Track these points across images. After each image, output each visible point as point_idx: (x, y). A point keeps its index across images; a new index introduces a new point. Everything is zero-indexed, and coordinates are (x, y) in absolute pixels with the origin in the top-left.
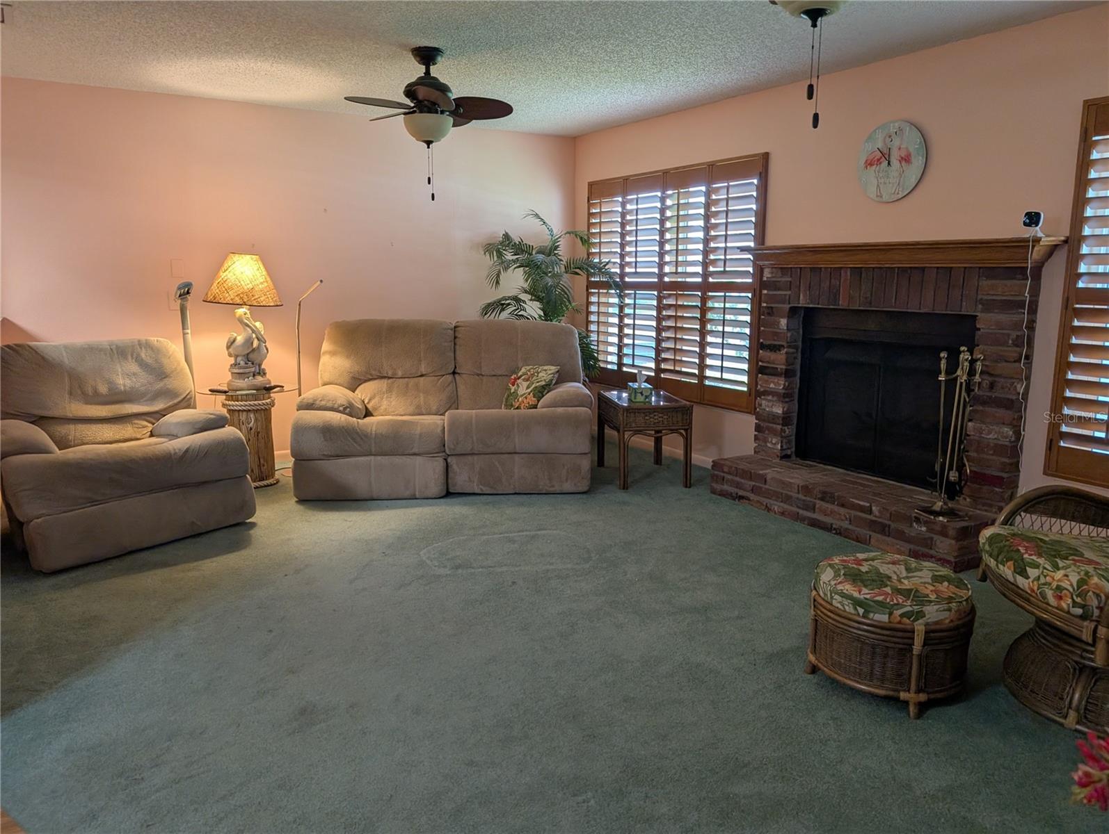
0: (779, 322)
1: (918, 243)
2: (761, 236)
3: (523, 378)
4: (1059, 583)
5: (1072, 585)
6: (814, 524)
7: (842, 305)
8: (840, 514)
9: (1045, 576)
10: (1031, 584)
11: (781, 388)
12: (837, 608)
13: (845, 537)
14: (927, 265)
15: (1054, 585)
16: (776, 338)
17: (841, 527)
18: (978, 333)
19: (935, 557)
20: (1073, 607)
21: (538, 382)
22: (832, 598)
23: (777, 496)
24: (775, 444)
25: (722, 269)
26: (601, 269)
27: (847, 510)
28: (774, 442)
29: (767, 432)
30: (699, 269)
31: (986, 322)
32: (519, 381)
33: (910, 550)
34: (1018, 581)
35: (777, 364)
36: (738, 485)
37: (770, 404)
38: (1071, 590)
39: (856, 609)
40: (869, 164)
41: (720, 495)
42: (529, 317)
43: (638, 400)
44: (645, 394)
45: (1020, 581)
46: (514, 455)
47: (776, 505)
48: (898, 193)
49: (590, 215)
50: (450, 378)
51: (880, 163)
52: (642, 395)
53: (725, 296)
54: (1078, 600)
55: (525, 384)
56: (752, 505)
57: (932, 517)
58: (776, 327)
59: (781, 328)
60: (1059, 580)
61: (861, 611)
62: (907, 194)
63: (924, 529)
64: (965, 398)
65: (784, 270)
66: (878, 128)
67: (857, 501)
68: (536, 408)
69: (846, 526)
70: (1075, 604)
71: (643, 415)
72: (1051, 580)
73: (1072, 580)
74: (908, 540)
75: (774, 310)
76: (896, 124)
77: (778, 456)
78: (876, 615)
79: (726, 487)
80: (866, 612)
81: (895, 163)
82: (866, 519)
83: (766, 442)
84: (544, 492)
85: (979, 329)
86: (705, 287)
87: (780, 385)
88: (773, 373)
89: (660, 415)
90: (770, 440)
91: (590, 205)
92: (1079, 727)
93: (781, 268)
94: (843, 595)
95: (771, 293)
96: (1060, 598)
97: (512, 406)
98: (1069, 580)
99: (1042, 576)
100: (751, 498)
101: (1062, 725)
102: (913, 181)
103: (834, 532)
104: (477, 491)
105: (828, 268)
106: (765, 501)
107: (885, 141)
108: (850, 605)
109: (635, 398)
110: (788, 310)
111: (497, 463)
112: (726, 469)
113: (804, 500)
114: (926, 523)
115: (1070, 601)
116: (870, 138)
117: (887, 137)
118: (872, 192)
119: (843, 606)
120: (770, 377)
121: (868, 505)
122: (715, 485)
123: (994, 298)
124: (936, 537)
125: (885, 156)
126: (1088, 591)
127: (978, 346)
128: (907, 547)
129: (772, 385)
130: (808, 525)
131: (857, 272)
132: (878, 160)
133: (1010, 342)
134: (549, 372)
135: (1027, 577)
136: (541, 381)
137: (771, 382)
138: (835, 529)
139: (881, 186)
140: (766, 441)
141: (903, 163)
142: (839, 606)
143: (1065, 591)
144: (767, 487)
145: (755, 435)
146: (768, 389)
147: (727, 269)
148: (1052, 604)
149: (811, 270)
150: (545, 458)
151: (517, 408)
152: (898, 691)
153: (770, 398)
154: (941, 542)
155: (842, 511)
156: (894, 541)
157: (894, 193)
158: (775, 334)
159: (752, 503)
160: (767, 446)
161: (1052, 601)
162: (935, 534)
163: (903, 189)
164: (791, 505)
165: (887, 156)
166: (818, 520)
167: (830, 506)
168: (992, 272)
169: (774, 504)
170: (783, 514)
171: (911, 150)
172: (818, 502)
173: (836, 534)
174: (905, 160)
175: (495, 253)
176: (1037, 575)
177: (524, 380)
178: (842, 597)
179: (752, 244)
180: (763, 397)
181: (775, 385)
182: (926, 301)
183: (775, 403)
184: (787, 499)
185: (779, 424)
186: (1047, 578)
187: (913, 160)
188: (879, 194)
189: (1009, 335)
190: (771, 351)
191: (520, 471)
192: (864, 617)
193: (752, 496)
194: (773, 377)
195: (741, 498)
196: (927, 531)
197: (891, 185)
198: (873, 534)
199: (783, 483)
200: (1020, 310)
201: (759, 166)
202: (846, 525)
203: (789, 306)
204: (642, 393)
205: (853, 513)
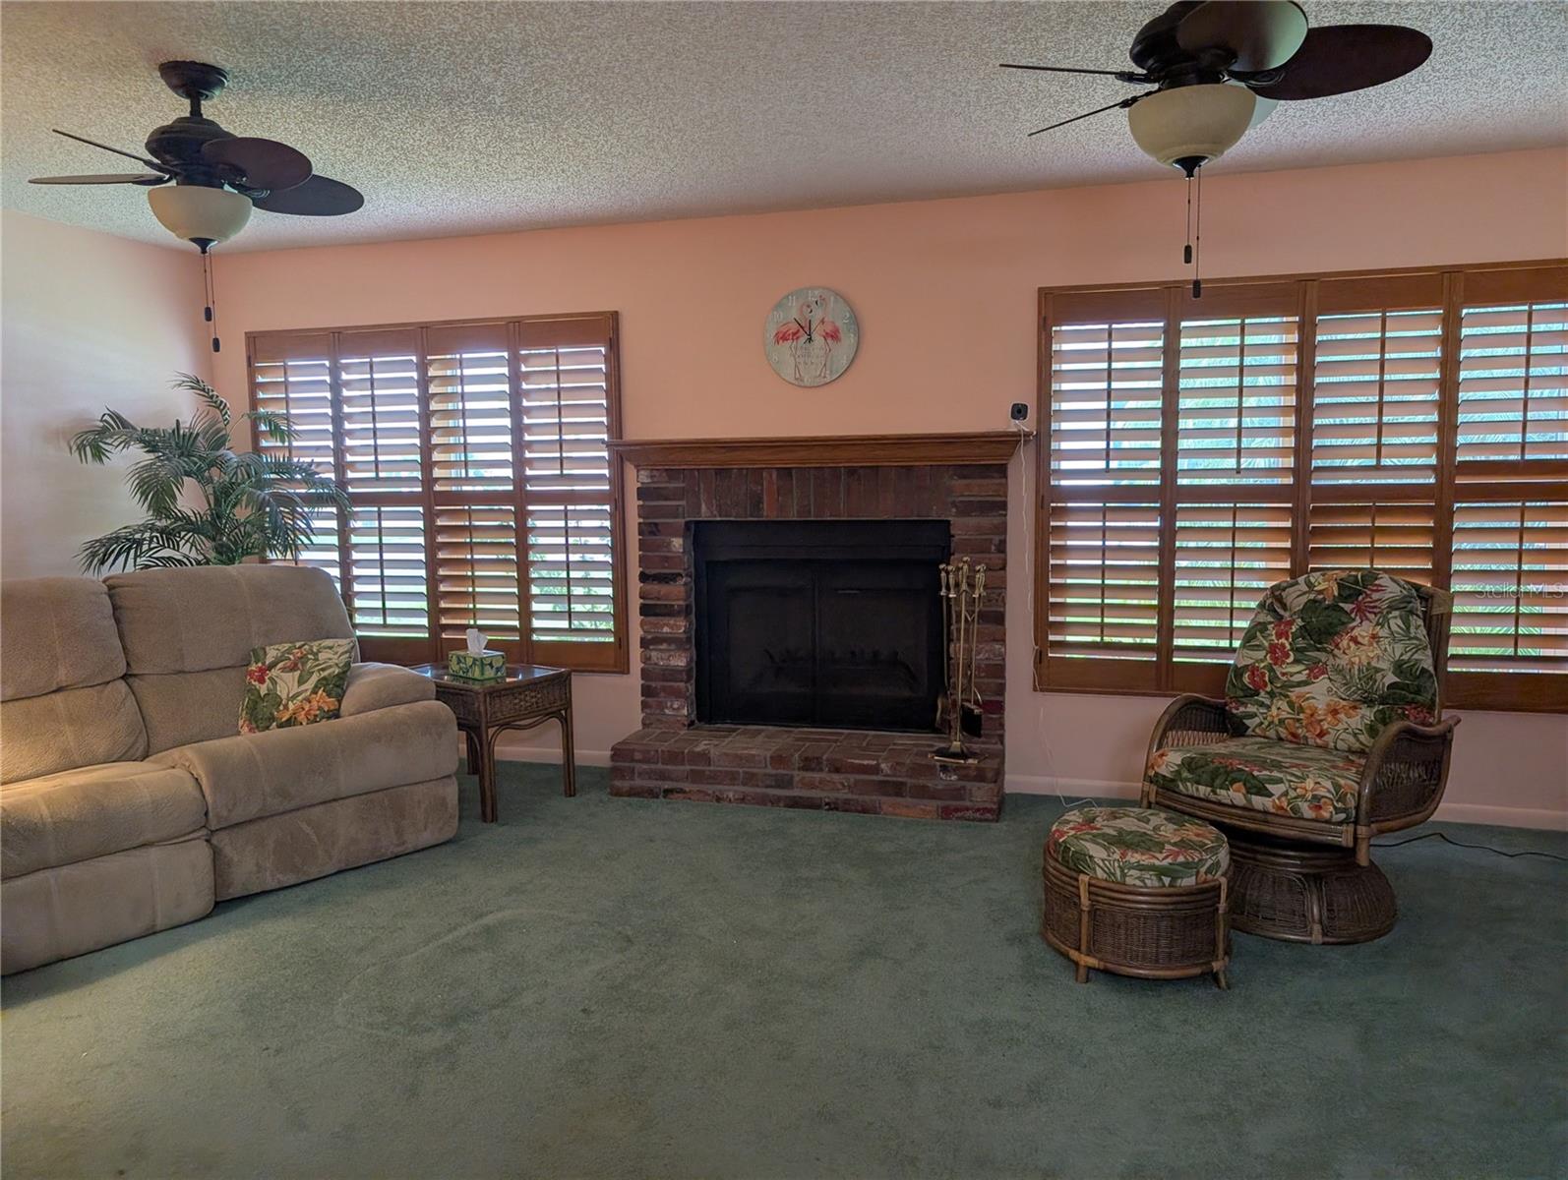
0: (669, 543)
1: (884, 438)
2: (616, 425)
3: (280, 665)
4: (1315, 793)
5: (1329, 791)
6: (795, 803)
7: (767, 516)
8: (834, 783)
9: (1295, 789)
10: (1277, 801)
11: (681, 631)
12: (1134, 885)
13: (846, 811)
14: (880, 464)
15: (1309, 796)
16: (666, 565)
17: (837, 799)
18: (955, 539)
19: (972, 809)
20: (1336, 813)
21: (323, 670)
22: (1124, 875)
23: (732, 778)
24: (678, 709)
25: (558, 472)
26: (309, 474)
27: (842, 776)
28: (675, 706)
29: (662, 694)
30: (508, 472)
31: (962, 527)
32: (274, 673)
33: (938, 807)
34: (1254, 803)
35: (674, 600)
36: (663, 776)
37: (664, 655)
38: (1331, 796)
39: (1161, 879)
40: (782, 337)
41: (629, 795)
42: (185, 560)
43: (486, 677)
44: (495, 665)
45: (1258, 802)
46: (334, 804)
47: (729, 790)
48: (825, 377)
49: (254, 387)
50: (122, 685)
51: (797, 338)
52: (492, 667)
53: (566, 511)
54: (1340, 805)
55: (292, 678)
56: (690, 799)
57: (962, 761)
58: (665, 549)
59: (674, 549)
60: (1312, 791)
61: (1167, 880)
62: (836, 379)
63: (954, 777)
64: (966, 617)
65: (672, 474)
66: (792, 294)
67: (857, 761)
68: (337, 716)
69: (846, 797)
70: (1338, 810)
71: (511, 697)
72: (1304, 792)
73: (1327, 786)
74: (933, 795)
75: (660, 528)
76: (816, 292)
77: (684, 725)
78: (1184, 880)
79: (638, 782)
80: (1174, 879)
81: (818, 339)
82: (873, 781)
83: (662, 710)
84: (390, 856)
85: (953, 536)
86: (520, 498)
87: (679, 627)
88: (669, 612)
89: (533, 694)
90: (669, 704)
91: (252, 371)
92: (1327, 939)
93: (666, 470)
94: (1141, 868)
95: (647, 503)
96: (1320, 808)
97: (272, 719)
98: (1324, 787)
99: (1290, 790)
100: (687, 790)
101: (1308, 943)
102: (844, 362)
103: (827, 807)
104: (271, 884)
105: (742, 469)
106: (710, 789)
107: (802, 311)
108: (1153, 877)
109: (483, 674)
110: (683, 526)
111: (304, 826)
112: (638, 756)
113: (776, 775)
114: (957, 769)
115: (1331, 809)
116: (779, 306)
117: (805, 307)
118: (789, 373)
119: (1143, 881)
120: (660, 618)
121: (875, 762)
122: (618, 783)
123: (972, 499)
124: (968, 785)
125: (802, 331)
126: (1347, 794)
127: (953, 554)
128: (933, 805)
129: (666, 629)
130: (785, 806)
131: (786, 473)
132: (794, 334)
133: (993, 548)
134: (341, 650)
135: (1270, 795)
136: (330, 667)
137: (665, 624)
138: (826, 804)
139: (801, 367)
140: (661, 706)
141: (829, 341)
142: (1138, 883)
143: (1323, 800)
144: (712, 768)
145: (642, 702)
146: (660, 636)
147: (565, 472)
148: (1306, 816)
149: (716, 474)
150: (386, 799)
151: (289, 723)
152: (1208, 963)
153: (664, 646)
154: (979, 788)
155: (836, 777)
156: (915, 801)
157: (820, 375)
158: (666, 559)
159: (689, 795)
160: (665, 714)
161: (1308, 813)
162: (969, 781)
163: (831, 371)
164: (758, 786)
165: (807, 330)
166: (800, 797)
167: (817, 776)
168: (965, 471)
169: (725, 790)
170: (743, 800)
171: (839, 324)
172: (796, 773)
173: (831, 809)
174: (832, 336)
175: (88, 448)
176: (1285, 789)
177: (283, 670)
178: (1141, 870)
179: (605, 437)
180: (651, 647)
181: (672, 628)
182: (885, 507)
183: (672, 653)
184: (750, 779)
185: (681, 681)
186: (1298, 790)
187: (842, 335)
188: (798, 375)
189: (991, 540)
190: (660, 582)
191: (347, 829)
192: (1171, 886)
193: (687, 786)
194: (667, 618)
195: (667, 792)
196: (959, 779)
197: (814, 366)
198: (884, 799)
199: (740, 757)
200: (1001, 512)
201: (605, 329)
202: (844, 795)
203: (683, 521)
204: (491, 665)
205: (852, 778)
